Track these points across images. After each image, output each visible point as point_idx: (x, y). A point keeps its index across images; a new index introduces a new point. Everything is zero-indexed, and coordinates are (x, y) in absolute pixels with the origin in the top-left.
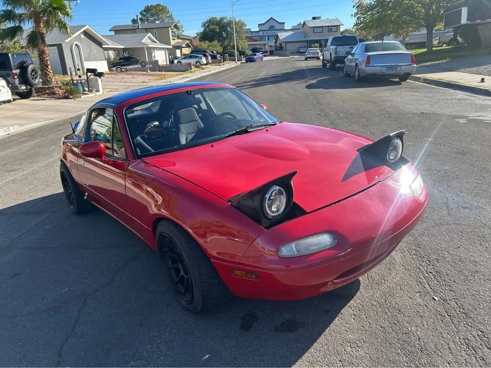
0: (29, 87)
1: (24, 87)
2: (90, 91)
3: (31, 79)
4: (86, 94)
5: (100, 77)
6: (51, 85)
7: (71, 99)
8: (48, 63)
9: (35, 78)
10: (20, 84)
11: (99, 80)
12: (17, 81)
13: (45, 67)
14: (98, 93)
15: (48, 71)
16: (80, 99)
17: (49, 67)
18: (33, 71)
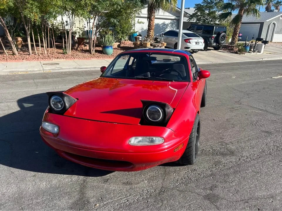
0: (217, 44)
1: (215, 44)
2: (254, 51)
3: (220, 40)
4: (250, 53)
5: (265, 44)
6: (234, 45)
7: (238, 54)
8: (238, 33)
9: (223, 40)
10: (213, 42)
11: (264, 46)
12: (213, 41)
13: (235, 35)
14: (258, 53)
15: (236, 37)
16: (244, 55)
17: (237, 35)
18: (223, 36)
